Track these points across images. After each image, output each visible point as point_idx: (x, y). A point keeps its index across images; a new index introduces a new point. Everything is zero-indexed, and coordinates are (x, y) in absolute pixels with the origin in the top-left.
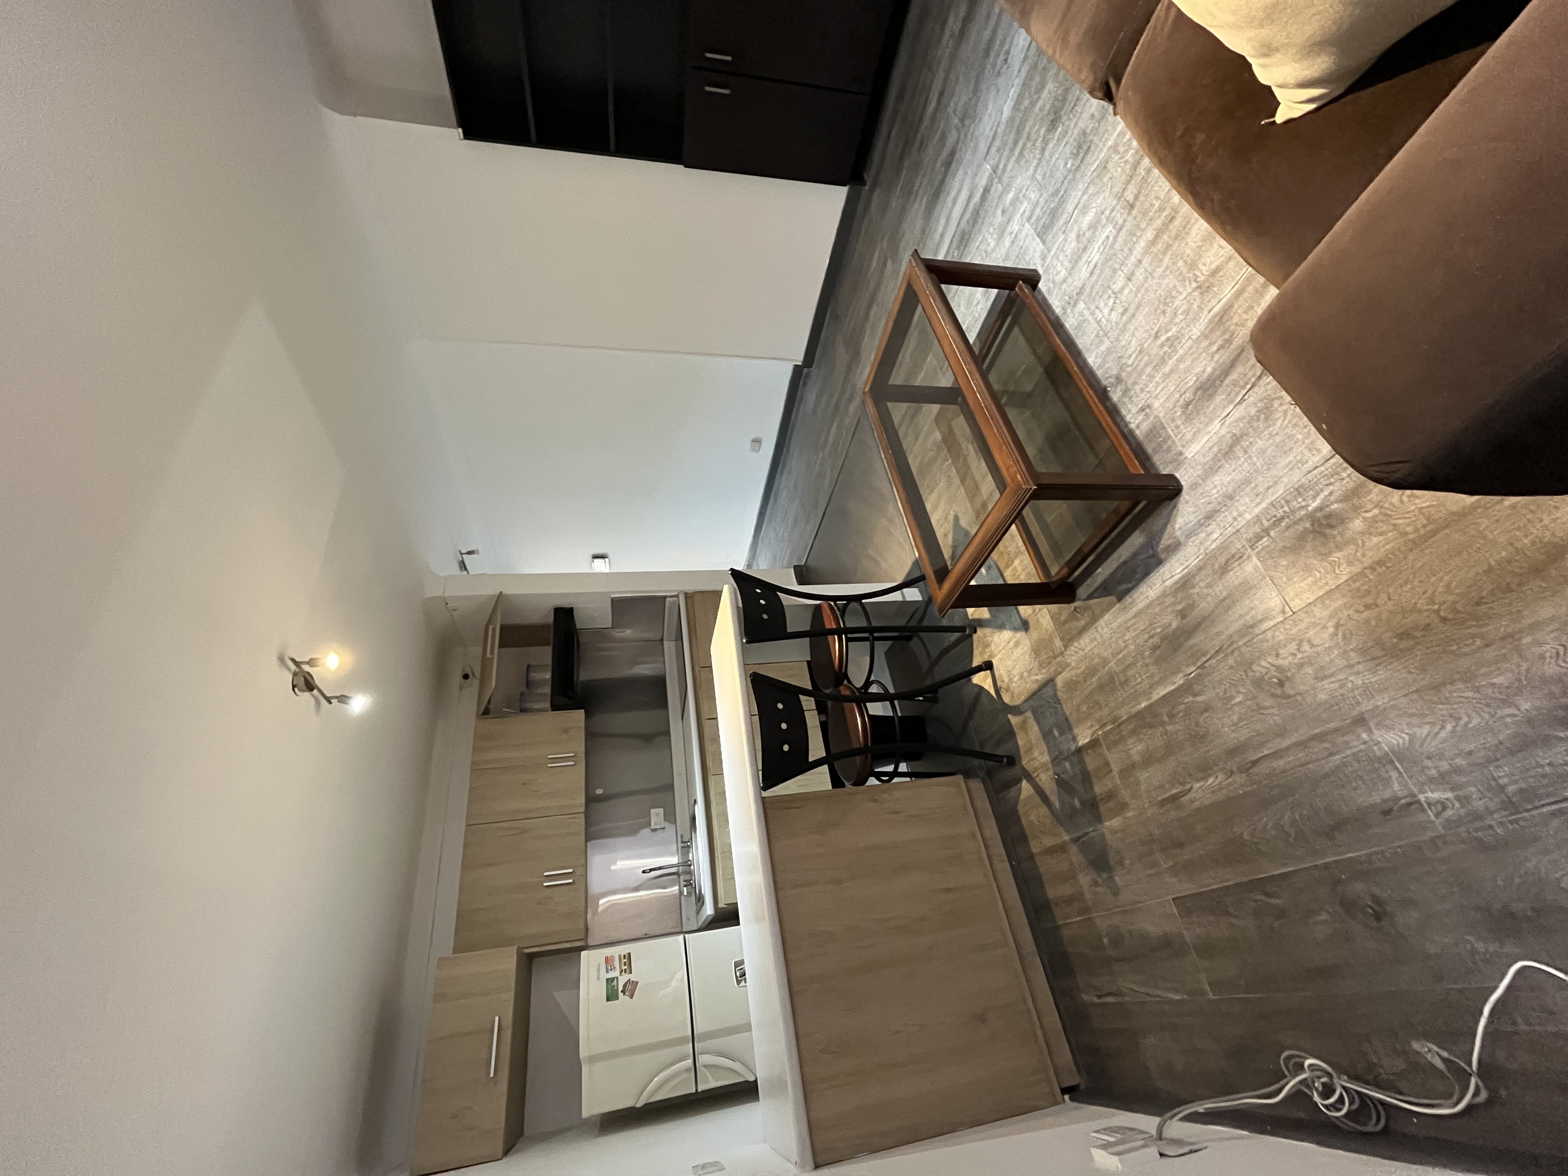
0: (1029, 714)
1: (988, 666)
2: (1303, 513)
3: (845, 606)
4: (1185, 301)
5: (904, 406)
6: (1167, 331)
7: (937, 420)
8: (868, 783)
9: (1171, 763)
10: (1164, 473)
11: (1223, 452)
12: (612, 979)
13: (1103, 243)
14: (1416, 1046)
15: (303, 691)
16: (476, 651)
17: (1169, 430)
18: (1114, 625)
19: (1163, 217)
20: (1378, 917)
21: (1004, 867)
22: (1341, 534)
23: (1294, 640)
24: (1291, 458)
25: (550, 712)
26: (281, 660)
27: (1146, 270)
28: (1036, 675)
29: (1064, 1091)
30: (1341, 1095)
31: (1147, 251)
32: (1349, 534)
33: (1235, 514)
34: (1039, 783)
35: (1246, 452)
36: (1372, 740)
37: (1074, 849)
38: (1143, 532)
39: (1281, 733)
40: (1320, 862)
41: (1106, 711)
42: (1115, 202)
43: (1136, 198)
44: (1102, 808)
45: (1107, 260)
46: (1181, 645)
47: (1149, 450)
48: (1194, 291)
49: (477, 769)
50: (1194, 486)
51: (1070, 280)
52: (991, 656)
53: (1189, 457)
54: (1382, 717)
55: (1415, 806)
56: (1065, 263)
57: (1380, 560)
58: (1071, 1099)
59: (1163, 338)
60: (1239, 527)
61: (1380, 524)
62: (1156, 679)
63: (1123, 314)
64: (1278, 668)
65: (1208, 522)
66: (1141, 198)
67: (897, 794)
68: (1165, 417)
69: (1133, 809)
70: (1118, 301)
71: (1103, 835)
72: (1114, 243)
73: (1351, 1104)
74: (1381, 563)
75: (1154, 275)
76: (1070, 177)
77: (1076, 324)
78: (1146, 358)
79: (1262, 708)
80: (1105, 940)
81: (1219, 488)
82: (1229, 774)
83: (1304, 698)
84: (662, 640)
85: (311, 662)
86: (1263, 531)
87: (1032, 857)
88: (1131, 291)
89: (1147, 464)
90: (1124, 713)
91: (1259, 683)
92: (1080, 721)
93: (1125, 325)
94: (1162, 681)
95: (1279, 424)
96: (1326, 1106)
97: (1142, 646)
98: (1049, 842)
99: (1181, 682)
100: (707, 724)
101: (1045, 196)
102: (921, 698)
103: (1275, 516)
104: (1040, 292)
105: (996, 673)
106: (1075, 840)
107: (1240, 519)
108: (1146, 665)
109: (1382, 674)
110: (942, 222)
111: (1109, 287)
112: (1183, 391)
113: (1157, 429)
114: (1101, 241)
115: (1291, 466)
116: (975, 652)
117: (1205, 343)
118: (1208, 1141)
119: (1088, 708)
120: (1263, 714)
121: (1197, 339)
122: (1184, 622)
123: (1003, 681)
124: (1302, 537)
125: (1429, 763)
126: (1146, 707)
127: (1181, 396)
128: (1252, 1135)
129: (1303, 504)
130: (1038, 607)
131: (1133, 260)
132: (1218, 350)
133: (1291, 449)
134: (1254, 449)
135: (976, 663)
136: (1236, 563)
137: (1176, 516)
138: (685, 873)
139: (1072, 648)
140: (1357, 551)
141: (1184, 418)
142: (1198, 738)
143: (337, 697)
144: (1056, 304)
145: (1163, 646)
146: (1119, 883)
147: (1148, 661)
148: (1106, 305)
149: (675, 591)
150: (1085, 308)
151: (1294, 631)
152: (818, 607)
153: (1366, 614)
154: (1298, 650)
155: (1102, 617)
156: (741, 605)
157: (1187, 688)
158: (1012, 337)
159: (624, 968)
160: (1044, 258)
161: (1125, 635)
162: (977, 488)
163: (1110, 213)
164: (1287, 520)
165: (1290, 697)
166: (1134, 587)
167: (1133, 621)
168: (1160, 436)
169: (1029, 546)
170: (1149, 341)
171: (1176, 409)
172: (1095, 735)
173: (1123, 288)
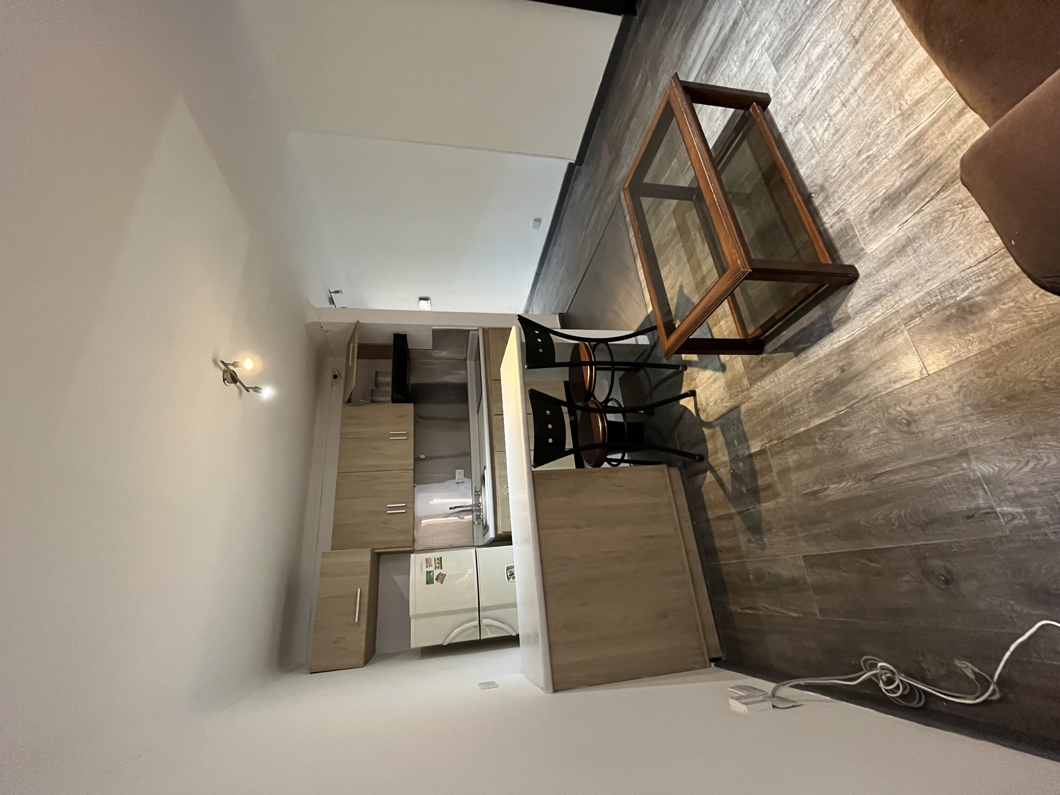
0: (718, 429)
1: (693, 393)
2: (952, 301)
3: (596, 346)
4: (888, 126)
5: (651, 199)
6: (868, 151)
7: (675, 212)
8: (603, 466)
9: (816, 470)
10: (846, 263)
11: (896, 250)
12: (431, 572)
13: (827, 73)
14: (957, 663)
15: (230, 383)
16: (342, 360)
17: (856, 230)
18: (790, 373)
19: (882, 52)
20: (947, 582)
21: (688, 525)
22: (979, 319)
23: (925, 394)
24: (951, 259)
25: (391, 404)
26: (215, 361)
27: (860, 98)
28: (727, 402)
29: (712, 660)
30: (898, 685)
31: (862, 81)
32: (985, 320)
33: (897, 298)
34: (719, 474)
35: (915, 251)
36: (970, 468)
37: (738, 518)
38: (821, 307)
39: (902, 456)
40: (913, 544)
41: (774, 431)
42: (843, 37)
43: (861, 34)
44: (762, 495)
45: (828, 88)
46: (837, 391)
47: (838, 246)
48: (897, 117)
49: (344, 438)
50: (868, 276)
51: (795, 103)
52: (694, 387)
53: (869, 252)
54: (979, 453)
55: (992, 515)
56: (792, 89)
57: (1007, 342)
58: (715, 665)
59: (864, 156)
60: (898, 308)
61: (1013, 314)
62: (815, 412)
63: (834, 135)
64: (908, 413)
65: (875, 303)
66: (866, 34)
67: (621, 475)
68: (854, 220)
69: (784, 497)
70: (832, 124)
71: (760, 512)
72: (836, 73)
73: (904, 690)
74: (1006, 343)
75: (866, 102)
76: (808, 13)
77: (794, 141)
78: (847, 172)
79: (891, 439)
80: (751, 576)
81: (888, 278)
82: (858, 480)
83: (924, 435)
84: (466, 359)
85: (234, 364)
86: (917, 313)
87: (708, 520)
88: (844, 115)
89: (835, 256)
90: (787, 434)
91: (892, 422)
92: (754, 437)
93: (834, 144)
94: (818, 415)
95: (946, 231)
96: (886, 690)
97: (809, 389)
98: (721, 512)
99: (833, 416)
100: (494, 418)
101: (784, 30)
102: (642, 412)
103: (929, 302)
104: (768, 112)
105: (698, 399)
106: (740, 513)
107: (900, 302)
108: (809, 402)
109: (988, 424)
110: (696, 48)
111: (826, 111)
112: (873, 200)
113: (847, 229)
114: (825, 71)
115: (949, 265)
116: (684, 383)
117: (899, 162)
118: (805, 701)
119: (761, 428)
120: (891, 443)
121: (893, 158)
122: (843, 374)
123: (702, 405)
124: (948, 319)
125: (1010, 488)
126: (804, 431)
127: (870, 204)
128: (833, 700)
129: (954, 294)
130: (734, 356)
131: (850, 88)
132: (908, 168)
133: (953, 251)
134: (922, 250)
135: (683, 391)
136: (891, 336)
137: (850, 296)
138: (477, 510)
139: (756, 386)
140: (989, 333)
141: (869, 221)
142: (839, 455)
143: (253, 388)
144: (780, 123)
145: (824, 390)
146: (767, 543)
147: (811, 400)
148: (821, 126)
149: (476, 326)
150: (803, 128)
151: (927, 387)
152: (577, 345)
153: (987, 380)
154: (927, 402)
155: (781, 366)
156: (524, 340)
157: (837, 421)
158: (741, 149)
159: (437, 565)
160: (775, 84)
161: (796, 380)
162: (700, 266)
163: (838, 46)
164: (938, 306)
165: (914, 433)
166: (809, 347)
167: (805, 371)
168: (848, 235)
169: (734, 311)
170: (851, 159)
171: (864, 214)
172: (764, 447)
173: (837, 113)
